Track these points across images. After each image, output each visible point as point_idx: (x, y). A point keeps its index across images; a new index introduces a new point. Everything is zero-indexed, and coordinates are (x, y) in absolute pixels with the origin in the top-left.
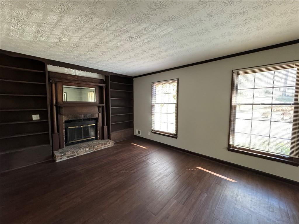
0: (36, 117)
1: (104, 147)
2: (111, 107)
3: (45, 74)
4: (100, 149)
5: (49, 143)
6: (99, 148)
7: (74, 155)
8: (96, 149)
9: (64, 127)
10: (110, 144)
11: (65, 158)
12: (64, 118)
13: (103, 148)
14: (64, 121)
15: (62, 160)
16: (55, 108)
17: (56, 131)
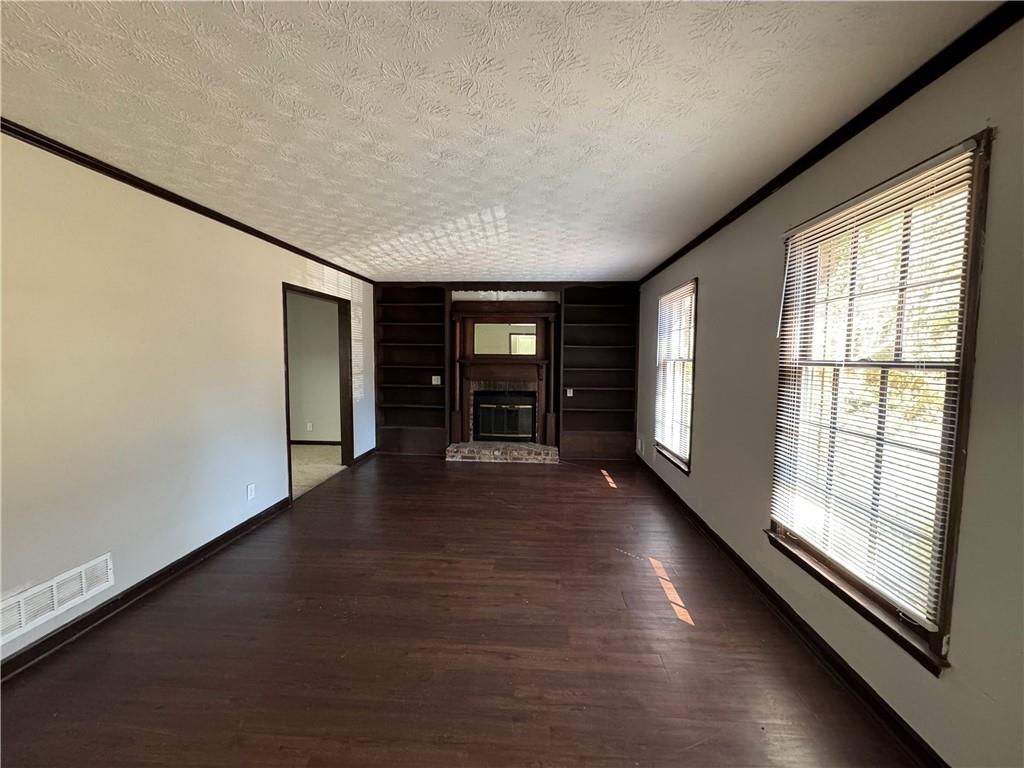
0: (436, 380)
1: (532, 460)
2: (564, 367)
3: (442, 309)
4: (524, 461)
5: (444, 426)
6: (522, 459)
7: (474, 458)
8: (515, 459)
9: (472, 403)
10: (549, 456)
11: (458, 459)
12: (474, 387)
13: (530, 461)
14: (472, 391)
15: (454, 459)
16: (458, 365)
17: (458, 408)
